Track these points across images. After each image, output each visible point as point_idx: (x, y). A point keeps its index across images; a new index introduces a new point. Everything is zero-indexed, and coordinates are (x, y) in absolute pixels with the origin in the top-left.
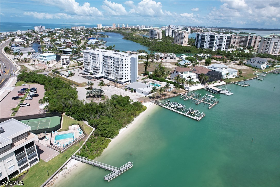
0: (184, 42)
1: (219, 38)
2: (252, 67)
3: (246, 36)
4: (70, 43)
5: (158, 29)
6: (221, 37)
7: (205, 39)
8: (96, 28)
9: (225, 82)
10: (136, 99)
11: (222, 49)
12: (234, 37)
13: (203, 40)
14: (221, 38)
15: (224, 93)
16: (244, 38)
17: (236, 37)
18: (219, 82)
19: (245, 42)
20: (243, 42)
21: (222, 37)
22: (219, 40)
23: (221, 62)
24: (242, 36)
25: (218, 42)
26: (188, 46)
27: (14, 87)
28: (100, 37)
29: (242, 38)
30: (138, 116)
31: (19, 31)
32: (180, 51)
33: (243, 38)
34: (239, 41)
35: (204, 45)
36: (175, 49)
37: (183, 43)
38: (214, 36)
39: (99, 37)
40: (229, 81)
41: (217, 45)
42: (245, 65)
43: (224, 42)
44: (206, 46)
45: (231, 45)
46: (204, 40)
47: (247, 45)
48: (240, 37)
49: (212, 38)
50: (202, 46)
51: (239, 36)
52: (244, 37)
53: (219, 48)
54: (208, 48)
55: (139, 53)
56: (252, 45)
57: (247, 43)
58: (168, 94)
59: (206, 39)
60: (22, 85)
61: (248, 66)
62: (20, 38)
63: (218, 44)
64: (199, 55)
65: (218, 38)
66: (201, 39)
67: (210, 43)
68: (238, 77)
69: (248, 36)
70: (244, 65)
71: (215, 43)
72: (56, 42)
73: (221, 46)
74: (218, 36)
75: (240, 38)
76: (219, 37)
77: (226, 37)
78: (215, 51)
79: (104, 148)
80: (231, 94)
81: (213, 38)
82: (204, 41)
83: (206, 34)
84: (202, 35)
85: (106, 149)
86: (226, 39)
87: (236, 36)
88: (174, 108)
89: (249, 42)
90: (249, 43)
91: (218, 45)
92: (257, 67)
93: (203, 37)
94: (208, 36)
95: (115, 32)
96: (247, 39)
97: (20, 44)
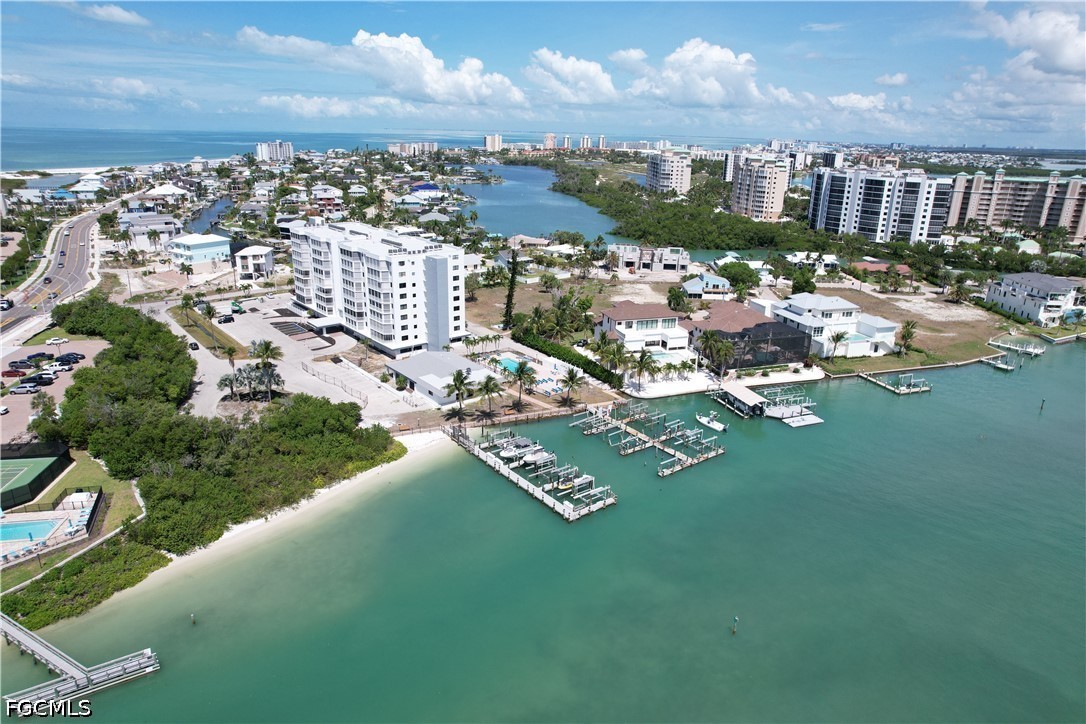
0: (765, 205)
1: (900, 191)
2: (1001, 314)
3: (1041, 183)
4: (329, 202)
5: (676, 154)
6: (909, 185)
7: (846, 194)
8: (481, 148)
9: (824, 369)
10: (396, 416)
11: (915, 238)
12: (984, 188)
13: (838, 197)
14: (912, 189)
15: (779, 416)
16: (1031, 190)
17: (991, 189)
18: (796, 371)
19: (1032, 209)
20: (1023, 209)
21: (916, 185)
22: (900, 200)
23: (875, 290)
24: (1022, 183)
25: (897, 209)
26: (782, 220)
27: (19, 347)
28: (470, 182)
29: (1022, 193)
30: (346, 482)
31: (198, 159)
32: (729, 242)
33: (1026, 190)
34: (1007, 202)
35: (839, 220)
36: (710, 233)
37: (764, 209)
38: (882, 183)
39: (464, 180)
40: (845, 367)
41: (893, 217)
42: (978, 303)
43: (924, 208)
44: (850, 224)
45: (971, 220)
46: (842, 198)
47: (1042, 223)
48: (1011, 185)
49: (873, 189)
50: (833, 221)
51: (1004, 182)
52: (1029, 187)
53: (899, 233)
54: (856, 231)
55: (557, 242)
56: (1065, 220)
57: (1041, 213)
58: (536, 405)
59: (849, 192)
60: (48, 342)
61: (989, 309)
62: (175, 184)
63: (896, 215)
64: (790, 258)
65: (897, 191)
66: (828, 192)
67: (863, 212)
68: (899, 354)
69: (1046, 184)
70: (975, 304)
71: (883, 211)
72: (288, 197)
73: (911, 222)
74: (898, 184)
75: (1010, 191)
76: (901, 185)
77: (930, 186)
78: (881, 241)
79: (121, 588)
80: (813, 419)
81: (876, 189)
82: (841, 203)
83: (847, 176)
84: (833, 179)
85: (128, 591)
86: (932, 196)
87: (993, 182)
88: (508, 460)
89: (1051, 209)
90: (1049, 214)
91: (897, 218)
92: (1025, 315)
93: (838, 187)
94: (856, 182)
95: (541, 164)
96: (1045, 197)
97: (162, 202)
